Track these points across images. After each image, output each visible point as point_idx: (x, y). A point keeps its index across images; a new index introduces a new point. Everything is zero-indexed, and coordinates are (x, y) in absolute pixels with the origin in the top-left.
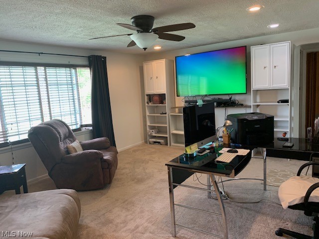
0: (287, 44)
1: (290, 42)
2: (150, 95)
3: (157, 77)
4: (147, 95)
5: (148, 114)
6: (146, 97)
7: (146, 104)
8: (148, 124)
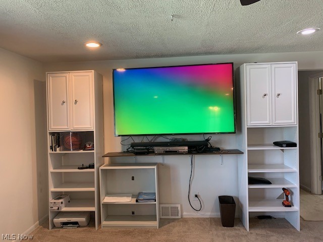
0: (292, 65)
1: (297, 62)
2: (58, 133)
3: (76, 102)
4: (53, 134)
5: (51, 169)
6: (49, 138)
7: (50, 151)
8: (52, 189)
